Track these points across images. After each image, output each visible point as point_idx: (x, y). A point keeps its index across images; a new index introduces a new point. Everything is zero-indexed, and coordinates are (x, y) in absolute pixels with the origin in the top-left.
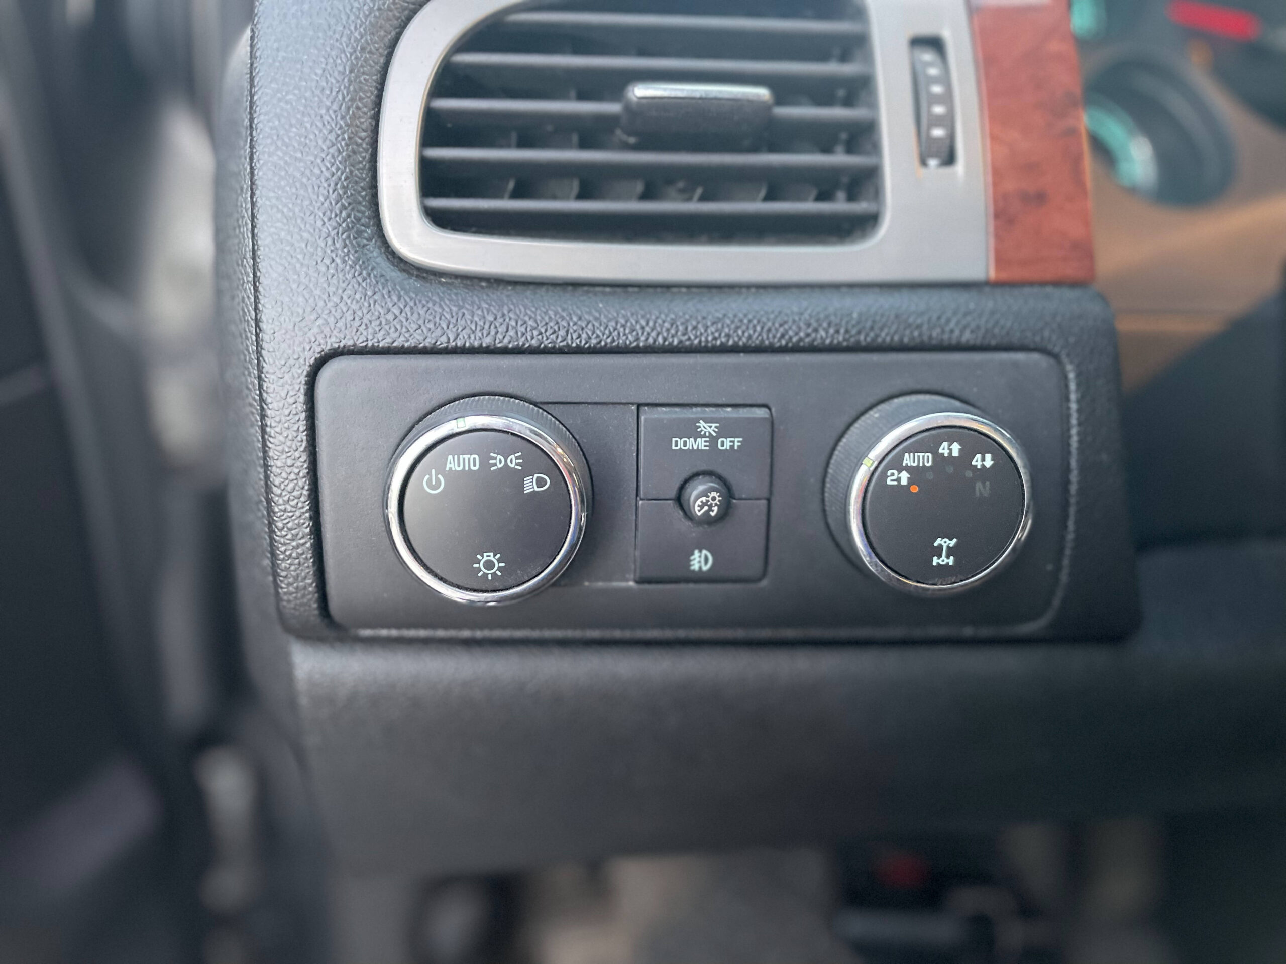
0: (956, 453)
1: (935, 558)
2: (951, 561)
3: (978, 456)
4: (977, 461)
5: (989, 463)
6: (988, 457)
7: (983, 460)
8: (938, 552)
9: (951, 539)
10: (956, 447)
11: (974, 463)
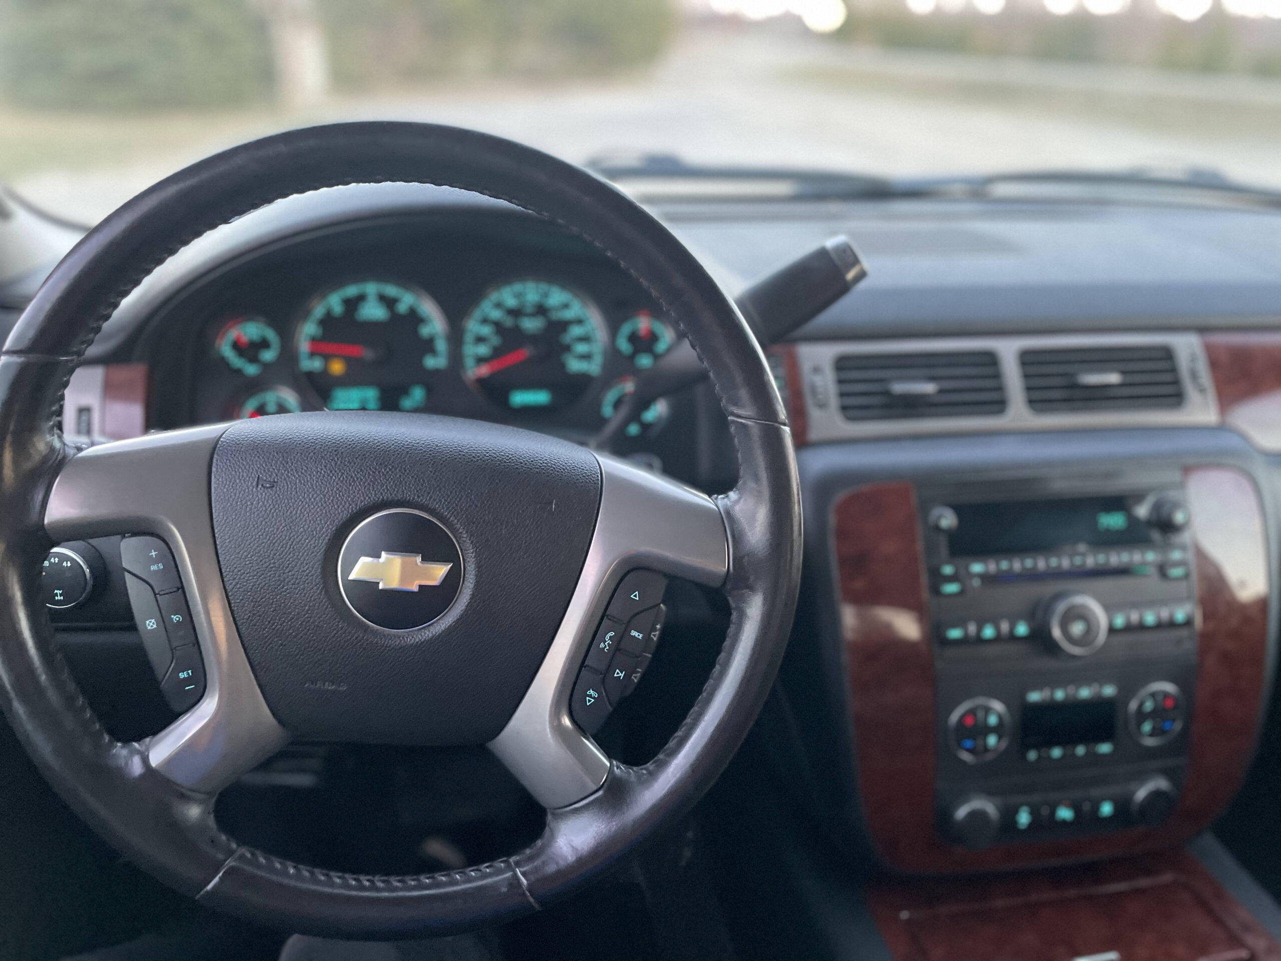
0: (57, 562)
1: (56, 597)
2: (62, 598)
3: (65, 562)
4: (65, 564)
5: (69, 564)
6: (69, 562)
7: (67, 563)
8: (56, 595)
9: (60, 590)
10: (57, 560)
11: (64, 565)
